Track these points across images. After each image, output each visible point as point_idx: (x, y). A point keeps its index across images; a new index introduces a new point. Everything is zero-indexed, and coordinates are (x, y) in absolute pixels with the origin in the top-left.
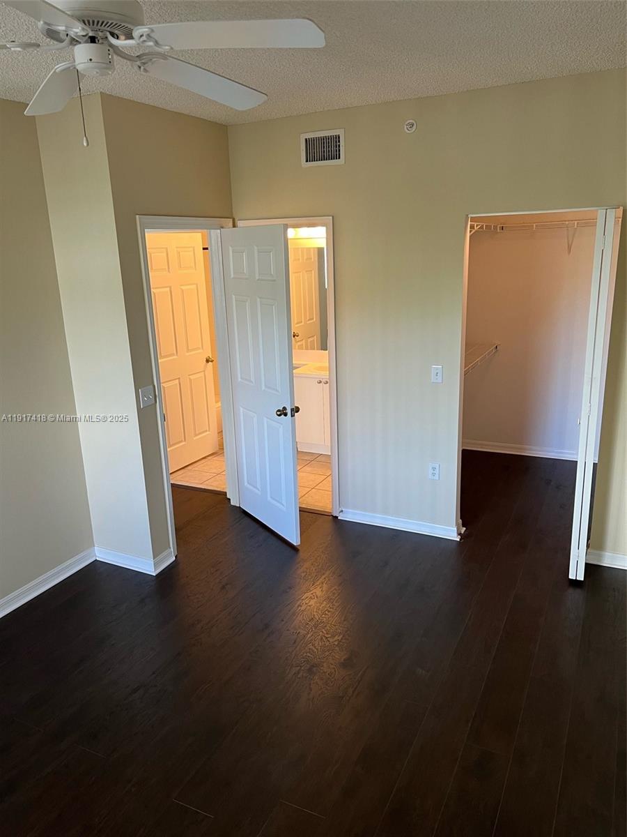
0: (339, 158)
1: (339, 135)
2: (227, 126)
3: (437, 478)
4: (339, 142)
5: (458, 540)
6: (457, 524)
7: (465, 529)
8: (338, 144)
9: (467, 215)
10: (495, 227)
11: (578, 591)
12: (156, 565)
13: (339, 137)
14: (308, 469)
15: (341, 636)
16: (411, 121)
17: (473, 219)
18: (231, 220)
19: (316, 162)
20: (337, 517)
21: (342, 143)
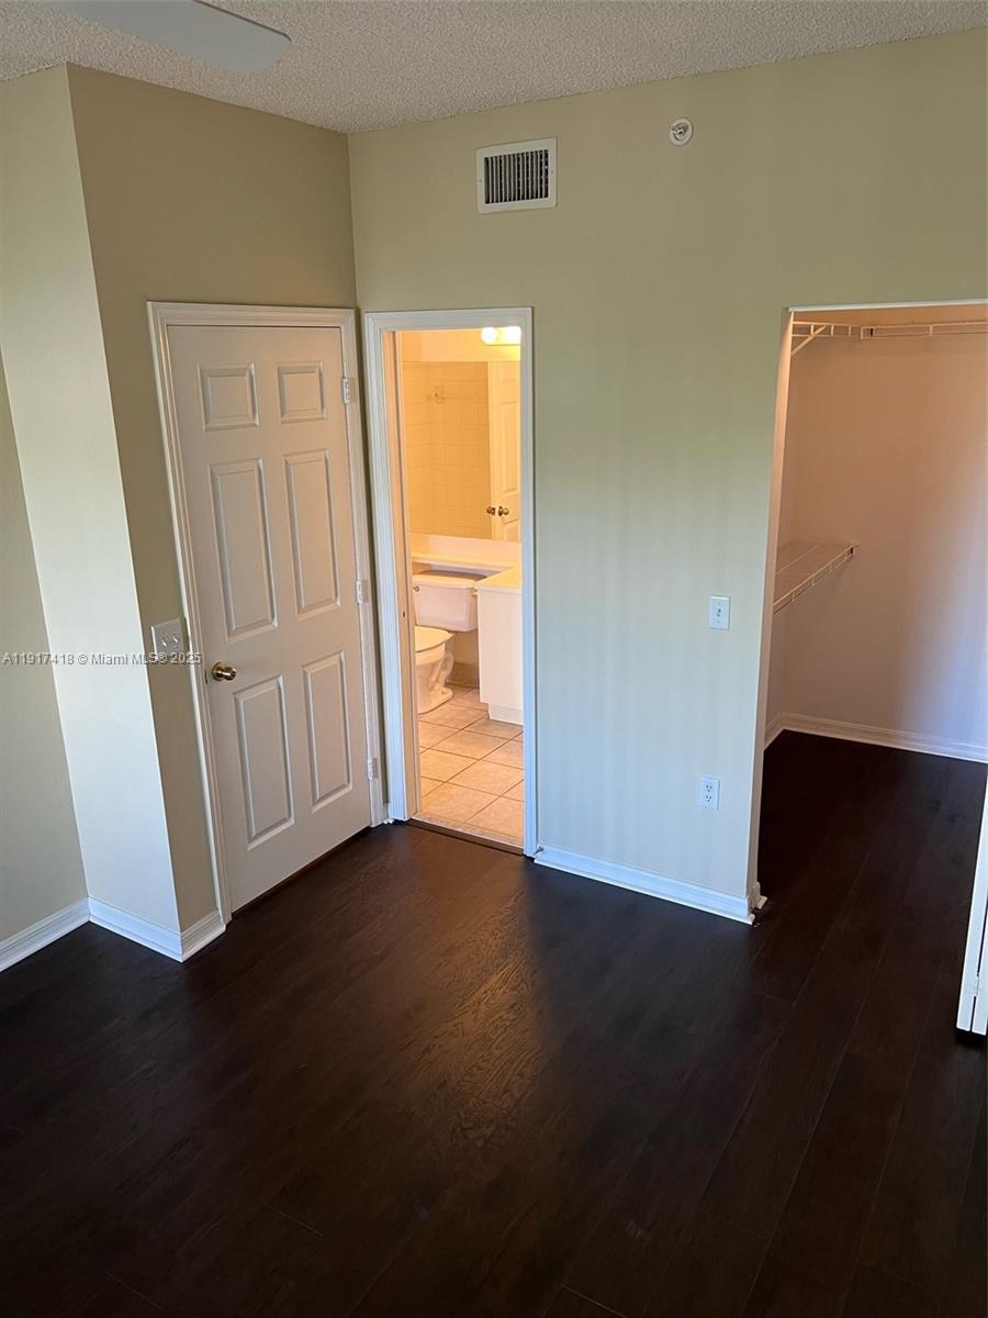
0: (546, 196)
1: (546, 151)
2: (345, 135)
3: (715, 807)
4: (547, 164)
5: (750, 923)
6: (750, 892)
7: (765, 898)
8: (544, 167)
9: (787, 309)
10: (856, 330)
11: (975, 1055)
12: (185, 943)
13: (547, 156)
14: (499, 756)
15: (493, 1127)
16: (683, 121)
17: (798, 316)
18: (352, 312)
19: (504, 203)
20: (532, 859)
21: (552, 167)
